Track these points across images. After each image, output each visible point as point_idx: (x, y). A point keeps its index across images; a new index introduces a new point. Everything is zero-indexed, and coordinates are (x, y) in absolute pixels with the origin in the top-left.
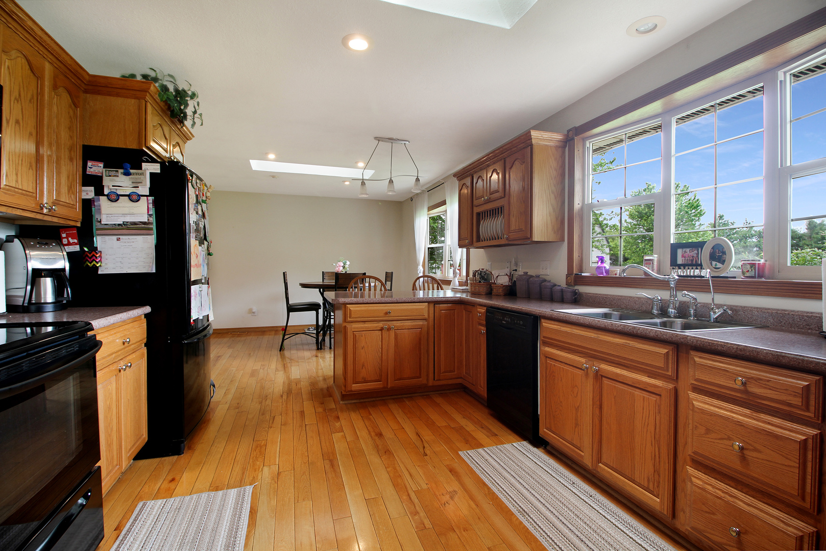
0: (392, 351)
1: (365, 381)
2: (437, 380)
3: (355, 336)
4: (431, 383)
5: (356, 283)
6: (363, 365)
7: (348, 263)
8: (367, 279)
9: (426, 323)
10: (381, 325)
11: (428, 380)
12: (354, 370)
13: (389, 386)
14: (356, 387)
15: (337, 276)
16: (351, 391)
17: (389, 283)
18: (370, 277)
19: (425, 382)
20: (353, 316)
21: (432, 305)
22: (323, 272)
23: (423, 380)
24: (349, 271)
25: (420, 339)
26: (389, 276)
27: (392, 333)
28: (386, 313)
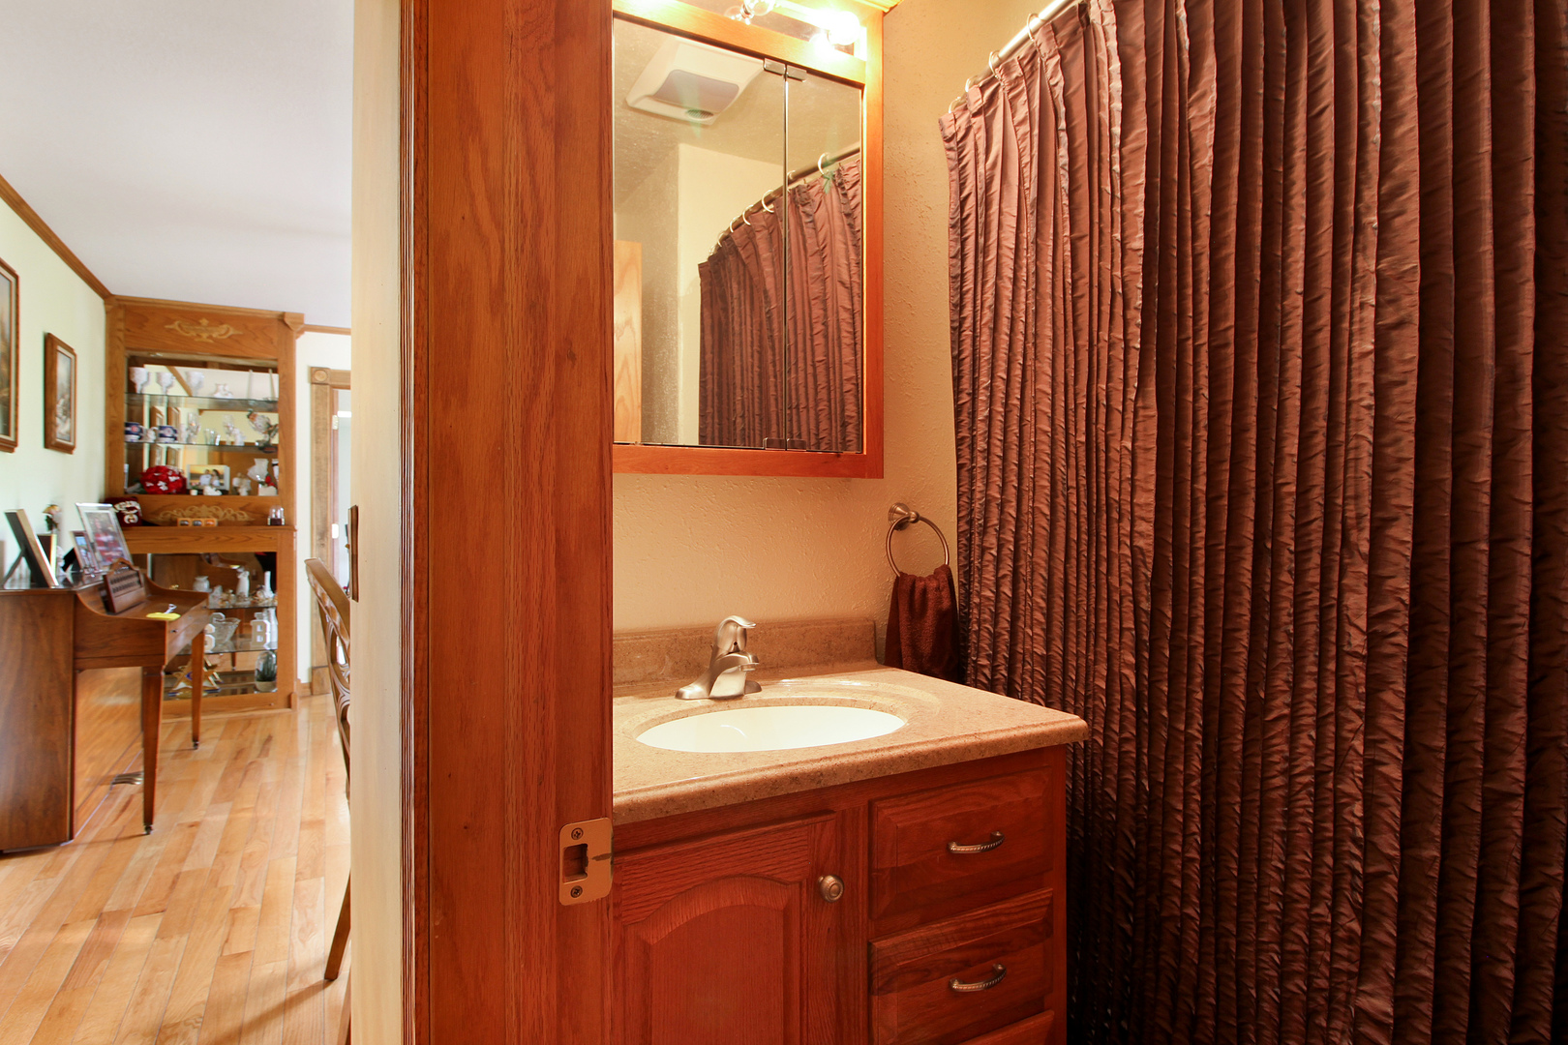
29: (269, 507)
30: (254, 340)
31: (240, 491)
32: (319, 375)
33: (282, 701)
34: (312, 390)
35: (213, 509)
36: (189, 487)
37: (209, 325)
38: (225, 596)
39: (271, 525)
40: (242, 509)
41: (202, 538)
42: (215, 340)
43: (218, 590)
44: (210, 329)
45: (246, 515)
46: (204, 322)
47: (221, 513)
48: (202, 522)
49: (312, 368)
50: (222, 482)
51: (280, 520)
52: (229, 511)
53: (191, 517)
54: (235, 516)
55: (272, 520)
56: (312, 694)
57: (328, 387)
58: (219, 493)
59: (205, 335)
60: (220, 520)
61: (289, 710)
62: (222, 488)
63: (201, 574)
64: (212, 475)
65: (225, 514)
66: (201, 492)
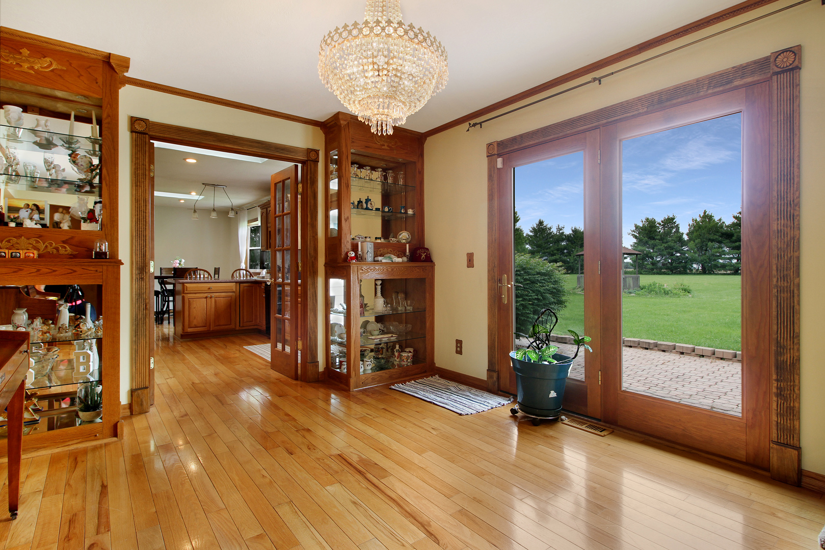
0: (213, 310)
1: (196, 327)
2: (242, 327)
3: (189, 301)
4: (238, 328)
5: (190, 275)
6: (195, 318)
7: (183, 261)
8: (199, 271)
9: (234, 294)
10: (206, 295)
11: (235, 326)
12: (189, 321)
13: (211, 330)
14: (190, 330)
15: (175, 269)
16: (187, 332)
17: (217, 276)
18: (200, 270)
19: (234, 327)
20: (188, 290)
21: (238, 284)
22: (161, 268)
23: (232, 326)
24: (183, 266)
25: (231, 303)
26: (217, 271)
27: (213, 300)
28: (209, 288)
29: (93, 242)
30: (79, 77)
31: (61, 225)
32: (139, 124)
33: (108, 430)
34: (132, 138)
35: (33, 241)
36: (6, 220)
37: (30, 56)
38: (45, 328)
39: (95, 258)
40: (64, 242)
41: (21, 270)
42: (37, 72)
43: (38, 322)
44: (32, 60)
45: (68, 248)
46: (25, 52)
47: (42, 246)
48: (22, 254)
49: (132, 117)
50: (41, 216)
51: (105, 253)
52: (51, 244)
53: (9, 249)
54: (57, 249)
55: (97, 253)
56: (132, 414)
57: (147, 136)
58: (39, 226)
59: (26, 66)
60: (41, 252)
61: (115, 439)
62: (43, 222)
63: (20, 307)
64: (32, 210)
65: (46, 247)
66: (20, 224)
